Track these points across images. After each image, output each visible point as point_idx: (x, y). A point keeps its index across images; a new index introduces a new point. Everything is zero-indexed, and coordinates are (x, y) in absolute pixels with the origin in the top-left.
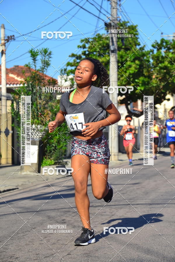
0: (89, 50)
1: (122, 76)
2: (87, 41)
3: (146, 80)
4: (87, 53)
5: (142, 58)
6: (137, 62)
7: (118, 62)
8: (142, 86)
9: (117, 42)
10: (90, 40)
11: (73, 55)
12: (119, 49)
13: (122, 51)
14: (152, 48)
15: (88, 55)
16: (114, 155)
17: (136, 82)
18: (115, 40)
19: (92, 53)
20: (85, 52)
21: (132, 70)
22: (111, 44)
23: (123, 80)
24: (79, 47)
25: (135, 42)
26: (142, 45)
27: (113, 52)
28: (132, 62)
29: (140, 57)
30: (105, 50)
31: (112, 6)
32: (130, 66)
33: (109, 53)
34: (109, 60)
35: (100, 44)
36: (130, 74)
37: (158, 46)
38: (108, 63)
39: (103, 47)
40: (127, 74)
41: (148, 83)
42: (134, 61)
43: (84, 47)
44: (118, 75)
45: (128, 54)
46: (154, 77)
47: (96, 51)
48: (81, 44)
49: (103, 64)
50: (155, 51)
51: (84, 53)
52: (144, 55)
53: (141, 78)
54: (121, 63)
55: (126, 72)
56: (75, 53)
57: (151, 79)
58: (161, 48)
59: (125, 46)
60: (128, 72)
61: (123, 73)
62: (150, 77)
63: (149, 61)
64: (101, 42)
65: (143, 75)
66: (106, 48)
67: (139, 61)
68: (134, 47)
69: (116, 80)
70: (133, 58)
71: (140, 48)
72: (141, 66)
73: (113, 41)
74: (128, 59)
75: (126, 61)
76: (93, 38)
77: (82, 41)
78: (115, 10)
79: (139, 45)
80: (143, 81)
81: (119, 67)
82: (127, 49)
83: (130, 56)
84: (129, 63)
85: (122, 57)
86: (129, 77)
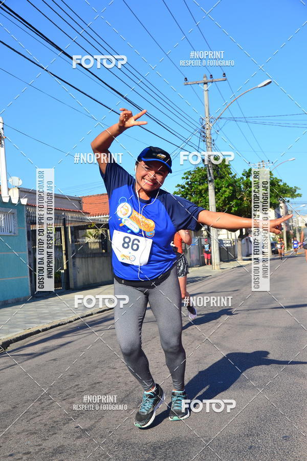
0: (191, 180)
1: (219, 200)
2: (189, 173)
3: (239, 202)
4: (190, 183)
5: (234, 184)
6: (230, 188)
7: (215, 189)
8: (236, 206)
9: (213, 173)
10: (192, 173)
11: (179, 186)
12: (215, 178)
13: (218, 179)
14: (242, 176)
15: (191, 184)
16: (217, 265)
17: (231, 204)
18: (211, 171)
19: (194, 182)
20: (188, 182)
21: (227, 194)
22: (208, 175)
23: (220, 203)
24: (183, 178)
25: (227, 171)
26: (234, 174)
27: (210, 181)
28: (226, 187)
29: (233, 184)
30: (204, 180)
31: (207, 145)
32: (225, 191)
33: (207, 182)
34: (208, 187)
35: (200, 175)
36: (225, 197)
37: (247, 174)
38: (207, 190)
39: (203, 177)
40: (223, 198)
41: (241, 204)
42: (228, 187)
43: (187, 178)
44: (216, 199)
45: (223, 182)
46: (245, 199)
47: (197, 181)
48: (185, 176)
49: (203, 191)
50: (245, 178)
51: (187, 184)
52: (236, 182)
53: (235, 201)
54: (217, 190)
55: (222, 196)
56: (180, 184)
57: (243, 201)
58: (249, 176)
59: (220, 175)
60: (224, 196)
61: (220, 197)
62: (242, 199)
63: (240, 187)
64: (201, 173)
65: (236, 198)
66: (204, 178)
67: (232, 186)
68: (227, 175)
69: (214, 203)
70: (227, 185)
71: (232, 177)
72: (234, 191)
73: (210, 173)
74: (223, 186)
75: (222, 187)
76: (194, 171)
77: (185, 174)
78: (210, 148)
79: (231, 174)
80: (236, 203)
81: (216, 193)
82: (222, 178)
83: (224, 183)
84: (224, 189)
85: (217, 184)
86: (224, 201)
